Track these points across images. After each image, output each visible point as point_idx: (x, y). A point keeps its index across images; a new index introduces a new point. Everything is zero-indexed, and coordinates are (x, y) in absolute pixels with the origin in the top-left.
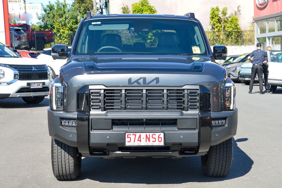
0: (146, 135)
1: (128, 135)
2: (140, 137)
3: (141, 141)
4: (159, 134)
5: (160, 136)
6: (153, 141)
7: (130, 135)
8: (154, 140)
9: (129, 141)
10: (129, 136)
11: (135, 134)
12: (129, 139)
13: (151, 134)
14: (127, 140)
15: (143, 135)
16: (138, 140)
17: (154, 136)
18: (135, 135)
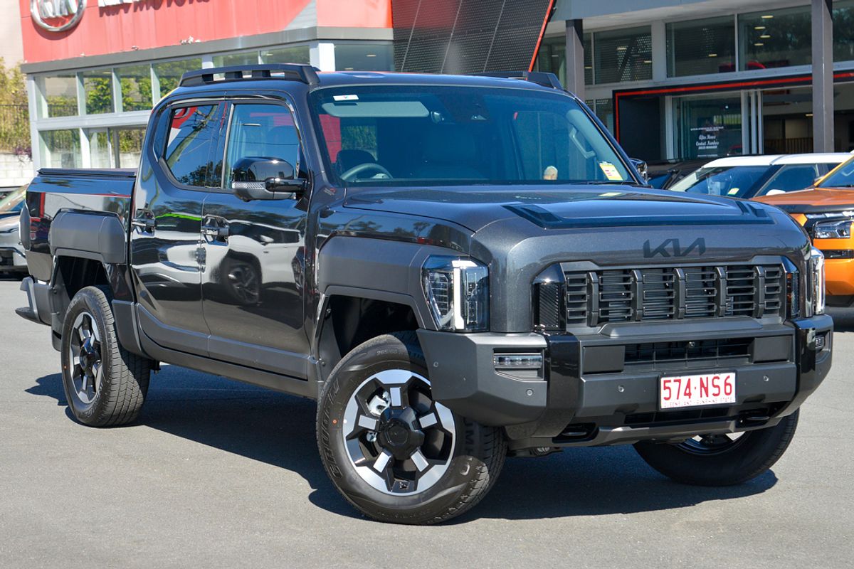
0: (701, 379)
1: (665, 382)
2: (688, 386)
3: (691, 396)
4: (727, 375)
5: (728, 381)
6: (714, 395)
7: (670, 381)
8: (716, 390)
9: (668, 396)
10: (667, 385)
11: (678, 378)
12: (668, 391)
13: (711, 377)
14: (664, 393)
15: (695, 380)
16: (685, 394)
17: (716, 383)
18: (679, 381)
